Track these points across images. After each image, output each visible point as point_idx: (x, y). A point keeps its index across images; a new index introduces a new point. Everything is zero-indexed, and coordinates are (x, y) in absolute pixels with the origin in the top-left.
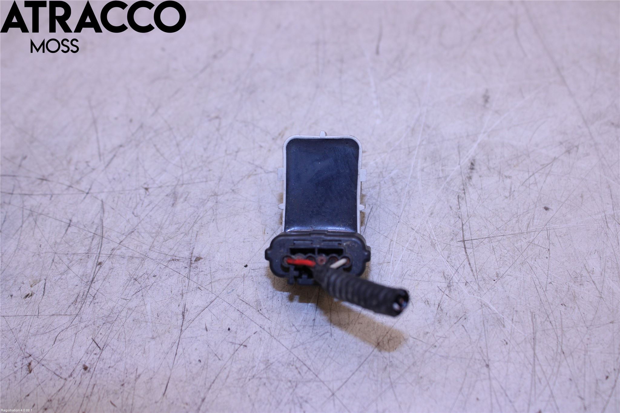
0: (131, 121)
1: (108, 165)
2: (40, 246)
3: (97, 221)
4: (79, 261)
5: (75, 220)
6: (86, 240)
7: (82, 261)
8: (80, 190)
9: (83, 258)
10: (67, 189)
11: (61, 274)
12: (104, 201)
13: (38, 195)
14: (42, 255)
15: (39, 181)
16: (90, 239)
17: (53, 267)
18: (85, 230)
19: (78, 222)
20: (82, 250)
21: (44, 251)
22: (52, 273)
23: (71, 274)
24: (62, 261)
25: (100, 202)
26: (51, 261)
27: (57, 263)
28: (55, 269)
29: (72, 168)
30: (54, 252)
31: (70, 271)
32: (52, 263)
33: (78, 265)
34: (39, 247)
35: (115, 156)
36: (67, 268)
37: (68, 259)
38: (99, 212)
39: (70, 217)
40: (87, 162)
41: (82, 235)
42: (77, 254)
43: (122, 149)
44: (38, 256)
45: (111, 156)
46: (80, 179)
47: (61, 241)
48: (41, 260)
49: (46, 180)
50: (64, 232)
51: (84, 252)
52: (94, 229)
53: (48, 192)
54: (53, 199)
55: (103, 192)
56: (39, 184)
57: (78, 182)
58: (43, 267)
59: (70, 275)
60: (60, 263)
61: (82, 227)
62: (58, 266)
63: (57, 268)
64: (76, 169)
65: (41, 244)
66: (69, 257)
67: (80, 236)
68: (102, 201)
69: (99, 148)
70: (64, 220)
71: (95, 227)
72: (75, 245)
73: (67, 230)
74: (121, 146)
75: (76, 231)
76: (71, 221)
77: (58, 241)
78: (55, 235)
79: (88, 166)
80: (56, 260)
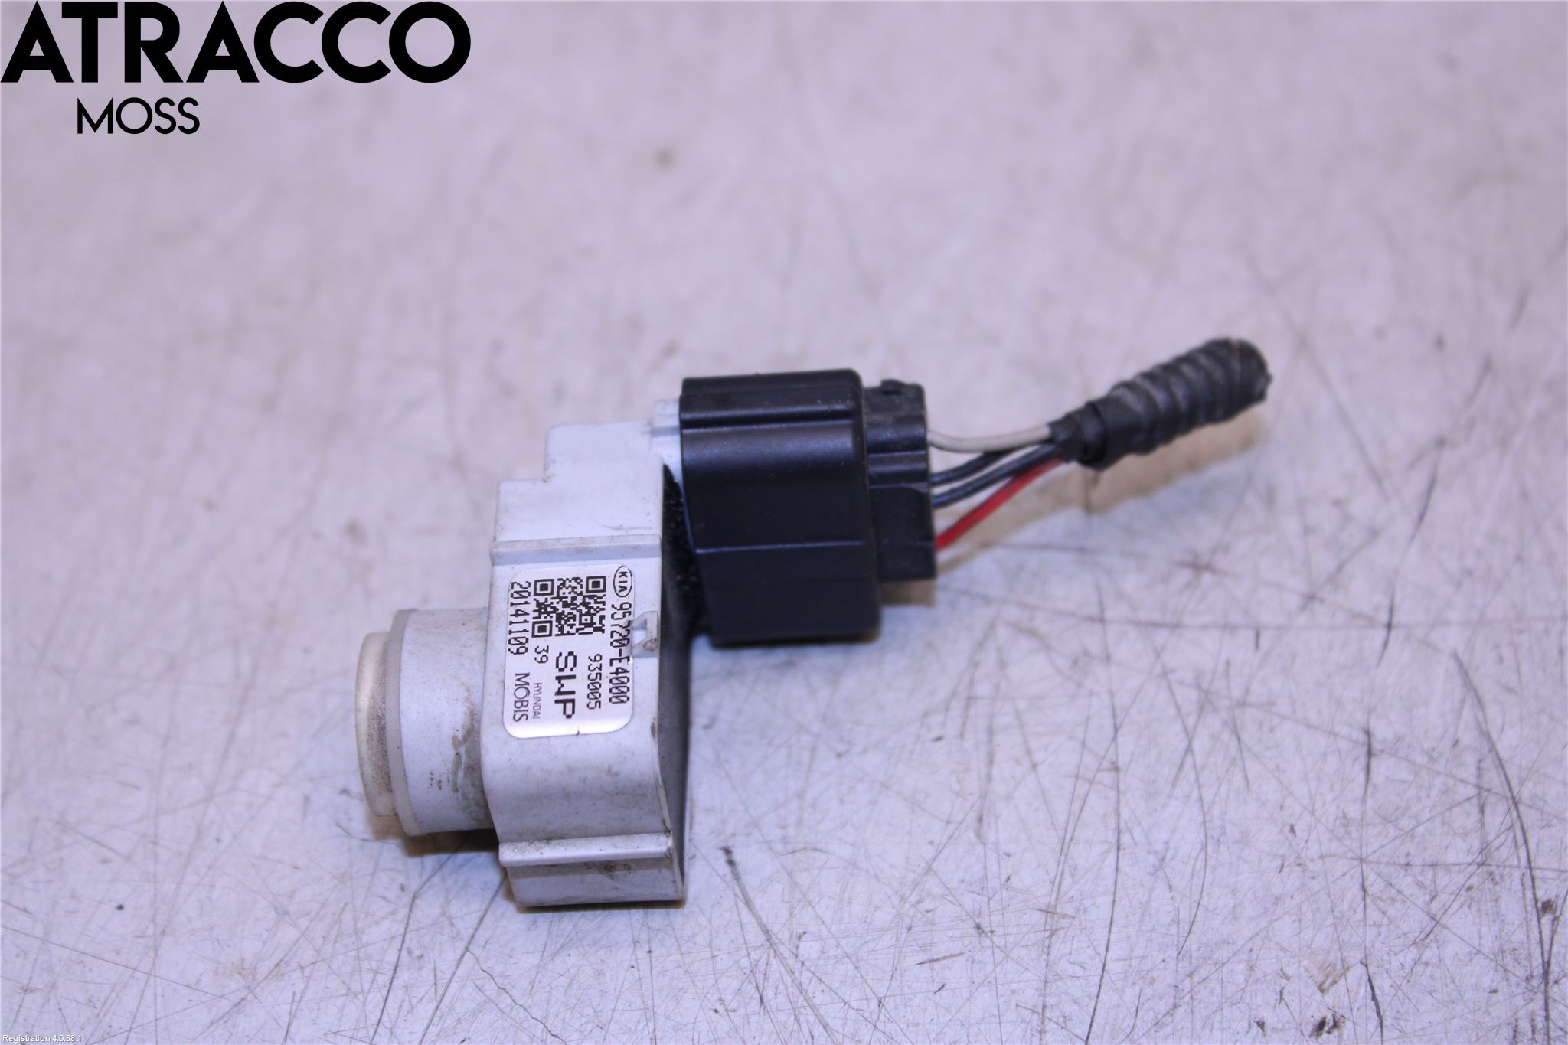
0: (1440, 344)
1: (1422, 516)
2: (1292, 830)
3: (1468, 737)
4: (1463, 892)
5: (1382, 732)
6: (1456, 810)
7: (1474, 893)
8: (1356, 615)
9: (1474, 881)
10: (1304, 608)
11: (1414, 943)
12: (1465, 658)
13: (1204, 627)
14: (1311, 866)
15: (1183, 576)
16: (1472, 808)
17: (1373, 914)
18: (1438, 773)
19: (1399, 739)
20: (1459, 852)
21: (1314, 850)
22: (1381, 939)
23: (1453, 949)
24: (1399, 892)
25: (1453, 665)
26: (1356, 889)
27: (1381, 899)
28: (1386, 921)
29: (1291, 525)
30: (1350, 855)
31: (1445, 932)
32: (1364, 899)
33: (1465, 908)
34: (1290, 836)
35: (1432, 483)
36: (1428, 923)
37: (1421, 885)
38: (1463, 702)
39: (1360, 717)
40: (1338, 503)
41: (1435, 792)
42: (1448, 867)
43: (1449, 458)
44: (1298, 869)
45: (1417, 482)
46: (1340, 568)
47: (1363, 813)
48: (1315, 885)
49: (1209, 568)
50: (1362, 777)
51: (1469, 859)
52: (1472, 770)
53: (1236, 618)
54: (1265, 642)
55: (1446, 623)
56: (1188, 585)
57: (1335, 578)
58: (1336, 913)
59: (1449, 951)
60: (1393, 900)
61: (1421, 759)
62: (1392, 912)
63: (1389, 919)
64: (1307, 530)
65: (1294, 822)
66: (1421, 879)
67: (1428, 796)
68: (1455, 657)
69: (1360, 447)
70: (1344, 731)
71: (1471, 760)
72: (1421, 829)
73: (1368, 770)
74: (1441, 443)
75: (1403, 773)
76: (1368, 733)
77: (1353, 811)
78: (1332, 788)
79: (1347, 518)
80: (1375, 886)
